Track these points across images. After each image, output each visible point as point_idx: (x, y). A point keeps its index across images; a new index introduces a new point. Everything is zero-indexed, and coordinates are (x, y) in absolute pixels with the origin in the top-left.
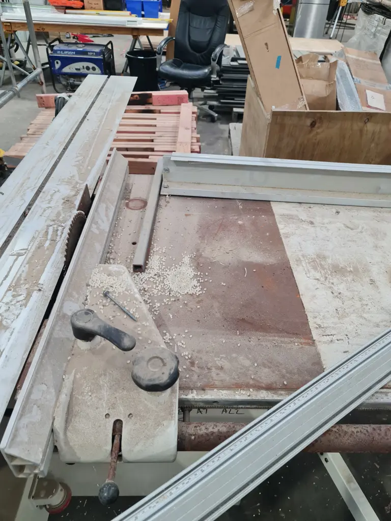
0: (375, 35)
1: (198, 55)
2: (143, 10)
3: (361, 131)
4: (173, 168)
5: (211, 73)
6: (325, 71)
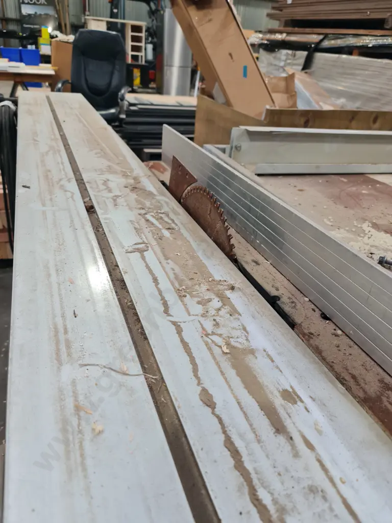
4: (246, 144)
5: (120, 113)
6: (282, 84)
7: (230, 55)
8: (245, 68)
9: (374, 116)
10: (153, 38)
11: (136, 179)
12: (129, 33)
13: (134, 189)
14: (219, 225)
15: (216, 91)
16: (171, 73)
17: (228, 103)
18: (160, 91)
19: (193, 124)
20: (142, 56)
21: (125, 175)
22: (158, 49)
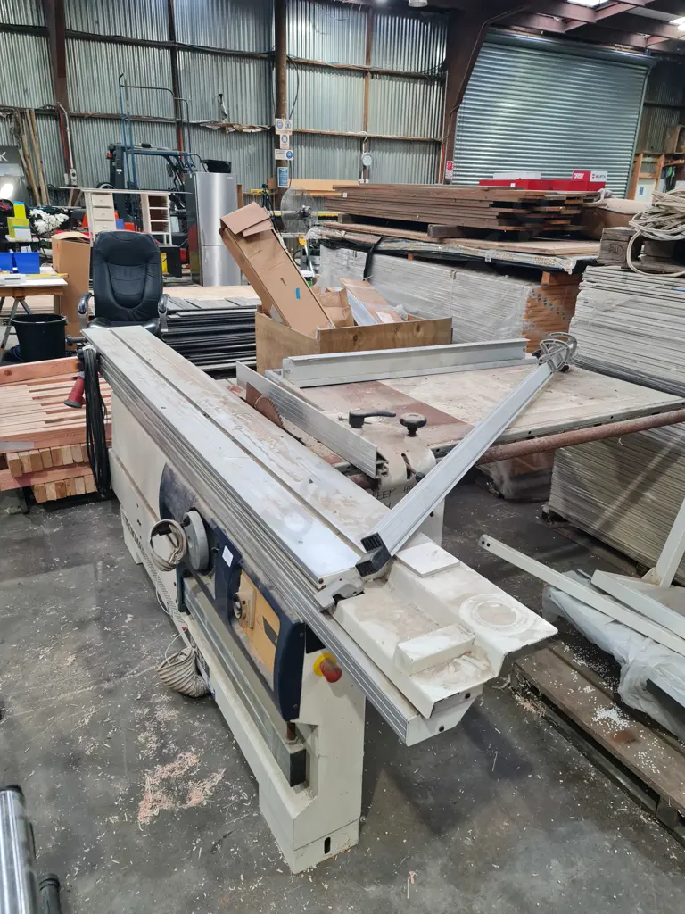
0: (348, 268)
1: (129, 310)
2: (15, 266)
3: (394, 339)
4: (293, 369)
5: (161, 327)
6: (337, 299)
7: (282, 279)
8: (298, 290)
9: (416, 325)
10: (180, 207)
11: (224, 398)
12: (146, 208)
13: (225, 403)
14: (276, 417)
15: (272, 311)
16: (212, 255)
17: (285, 323)
18: (198, 279)
19: (253, 330)
20: (168, 236)
21: (216, 396)
22: (189, 220)
